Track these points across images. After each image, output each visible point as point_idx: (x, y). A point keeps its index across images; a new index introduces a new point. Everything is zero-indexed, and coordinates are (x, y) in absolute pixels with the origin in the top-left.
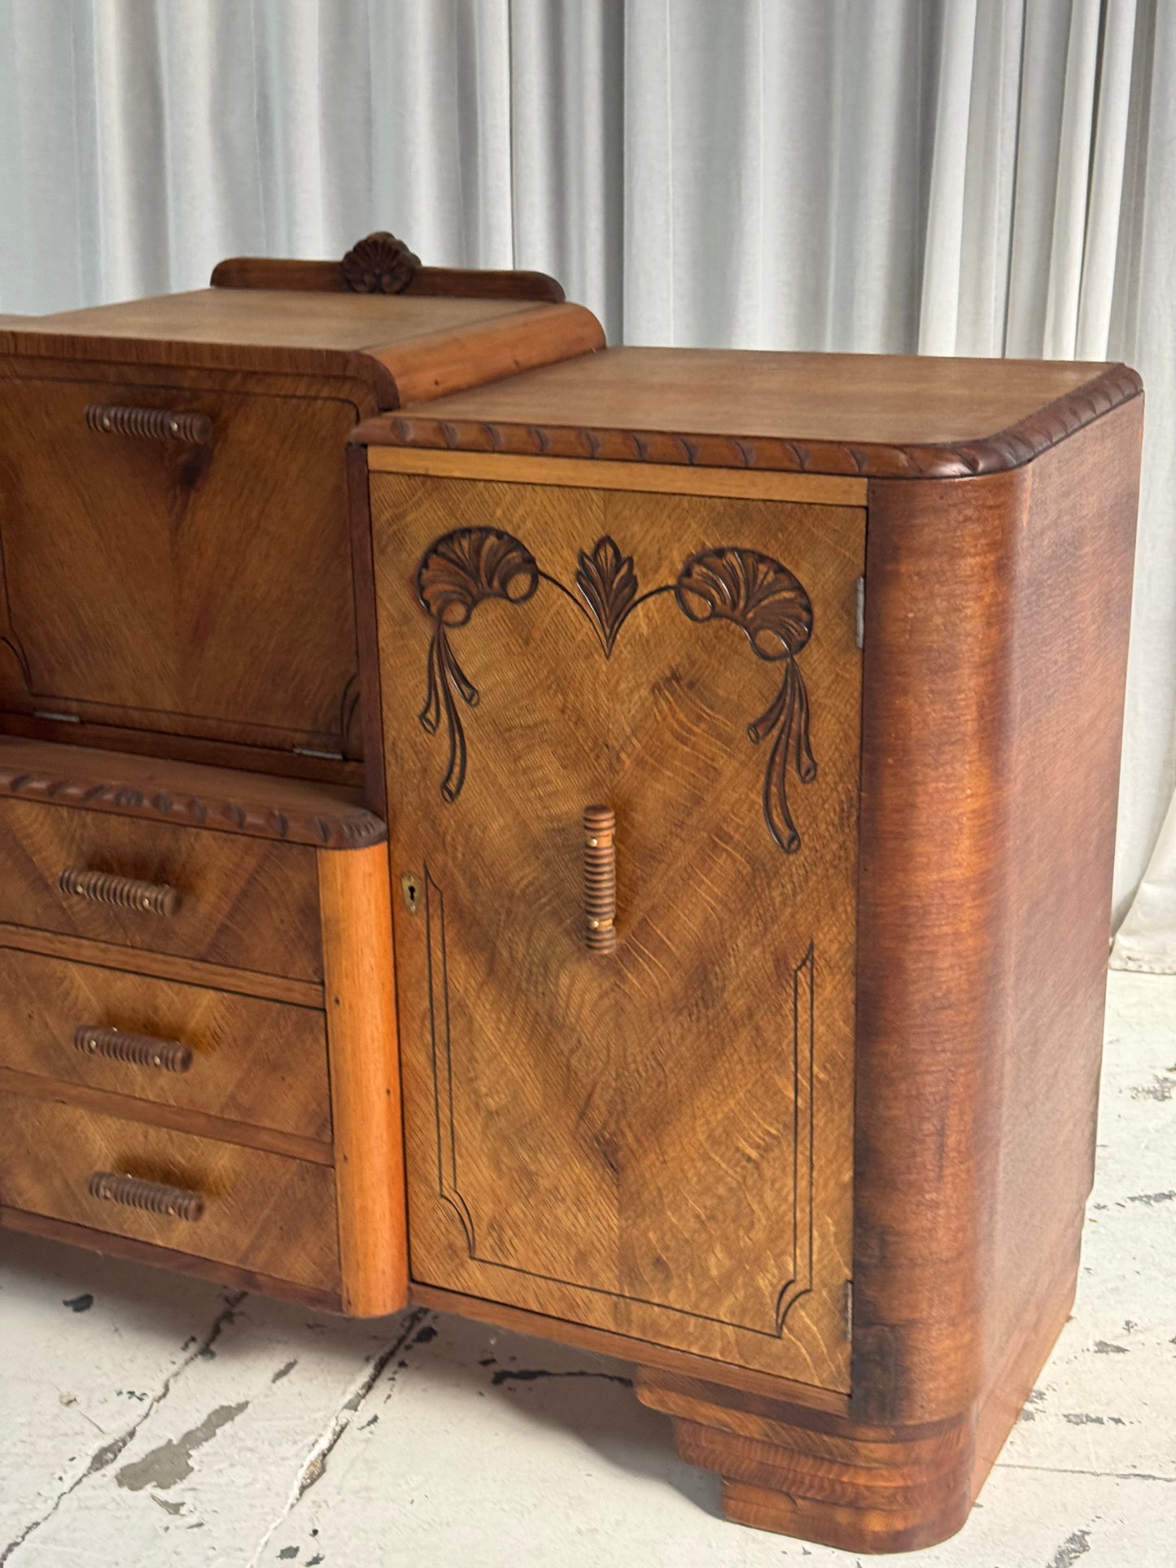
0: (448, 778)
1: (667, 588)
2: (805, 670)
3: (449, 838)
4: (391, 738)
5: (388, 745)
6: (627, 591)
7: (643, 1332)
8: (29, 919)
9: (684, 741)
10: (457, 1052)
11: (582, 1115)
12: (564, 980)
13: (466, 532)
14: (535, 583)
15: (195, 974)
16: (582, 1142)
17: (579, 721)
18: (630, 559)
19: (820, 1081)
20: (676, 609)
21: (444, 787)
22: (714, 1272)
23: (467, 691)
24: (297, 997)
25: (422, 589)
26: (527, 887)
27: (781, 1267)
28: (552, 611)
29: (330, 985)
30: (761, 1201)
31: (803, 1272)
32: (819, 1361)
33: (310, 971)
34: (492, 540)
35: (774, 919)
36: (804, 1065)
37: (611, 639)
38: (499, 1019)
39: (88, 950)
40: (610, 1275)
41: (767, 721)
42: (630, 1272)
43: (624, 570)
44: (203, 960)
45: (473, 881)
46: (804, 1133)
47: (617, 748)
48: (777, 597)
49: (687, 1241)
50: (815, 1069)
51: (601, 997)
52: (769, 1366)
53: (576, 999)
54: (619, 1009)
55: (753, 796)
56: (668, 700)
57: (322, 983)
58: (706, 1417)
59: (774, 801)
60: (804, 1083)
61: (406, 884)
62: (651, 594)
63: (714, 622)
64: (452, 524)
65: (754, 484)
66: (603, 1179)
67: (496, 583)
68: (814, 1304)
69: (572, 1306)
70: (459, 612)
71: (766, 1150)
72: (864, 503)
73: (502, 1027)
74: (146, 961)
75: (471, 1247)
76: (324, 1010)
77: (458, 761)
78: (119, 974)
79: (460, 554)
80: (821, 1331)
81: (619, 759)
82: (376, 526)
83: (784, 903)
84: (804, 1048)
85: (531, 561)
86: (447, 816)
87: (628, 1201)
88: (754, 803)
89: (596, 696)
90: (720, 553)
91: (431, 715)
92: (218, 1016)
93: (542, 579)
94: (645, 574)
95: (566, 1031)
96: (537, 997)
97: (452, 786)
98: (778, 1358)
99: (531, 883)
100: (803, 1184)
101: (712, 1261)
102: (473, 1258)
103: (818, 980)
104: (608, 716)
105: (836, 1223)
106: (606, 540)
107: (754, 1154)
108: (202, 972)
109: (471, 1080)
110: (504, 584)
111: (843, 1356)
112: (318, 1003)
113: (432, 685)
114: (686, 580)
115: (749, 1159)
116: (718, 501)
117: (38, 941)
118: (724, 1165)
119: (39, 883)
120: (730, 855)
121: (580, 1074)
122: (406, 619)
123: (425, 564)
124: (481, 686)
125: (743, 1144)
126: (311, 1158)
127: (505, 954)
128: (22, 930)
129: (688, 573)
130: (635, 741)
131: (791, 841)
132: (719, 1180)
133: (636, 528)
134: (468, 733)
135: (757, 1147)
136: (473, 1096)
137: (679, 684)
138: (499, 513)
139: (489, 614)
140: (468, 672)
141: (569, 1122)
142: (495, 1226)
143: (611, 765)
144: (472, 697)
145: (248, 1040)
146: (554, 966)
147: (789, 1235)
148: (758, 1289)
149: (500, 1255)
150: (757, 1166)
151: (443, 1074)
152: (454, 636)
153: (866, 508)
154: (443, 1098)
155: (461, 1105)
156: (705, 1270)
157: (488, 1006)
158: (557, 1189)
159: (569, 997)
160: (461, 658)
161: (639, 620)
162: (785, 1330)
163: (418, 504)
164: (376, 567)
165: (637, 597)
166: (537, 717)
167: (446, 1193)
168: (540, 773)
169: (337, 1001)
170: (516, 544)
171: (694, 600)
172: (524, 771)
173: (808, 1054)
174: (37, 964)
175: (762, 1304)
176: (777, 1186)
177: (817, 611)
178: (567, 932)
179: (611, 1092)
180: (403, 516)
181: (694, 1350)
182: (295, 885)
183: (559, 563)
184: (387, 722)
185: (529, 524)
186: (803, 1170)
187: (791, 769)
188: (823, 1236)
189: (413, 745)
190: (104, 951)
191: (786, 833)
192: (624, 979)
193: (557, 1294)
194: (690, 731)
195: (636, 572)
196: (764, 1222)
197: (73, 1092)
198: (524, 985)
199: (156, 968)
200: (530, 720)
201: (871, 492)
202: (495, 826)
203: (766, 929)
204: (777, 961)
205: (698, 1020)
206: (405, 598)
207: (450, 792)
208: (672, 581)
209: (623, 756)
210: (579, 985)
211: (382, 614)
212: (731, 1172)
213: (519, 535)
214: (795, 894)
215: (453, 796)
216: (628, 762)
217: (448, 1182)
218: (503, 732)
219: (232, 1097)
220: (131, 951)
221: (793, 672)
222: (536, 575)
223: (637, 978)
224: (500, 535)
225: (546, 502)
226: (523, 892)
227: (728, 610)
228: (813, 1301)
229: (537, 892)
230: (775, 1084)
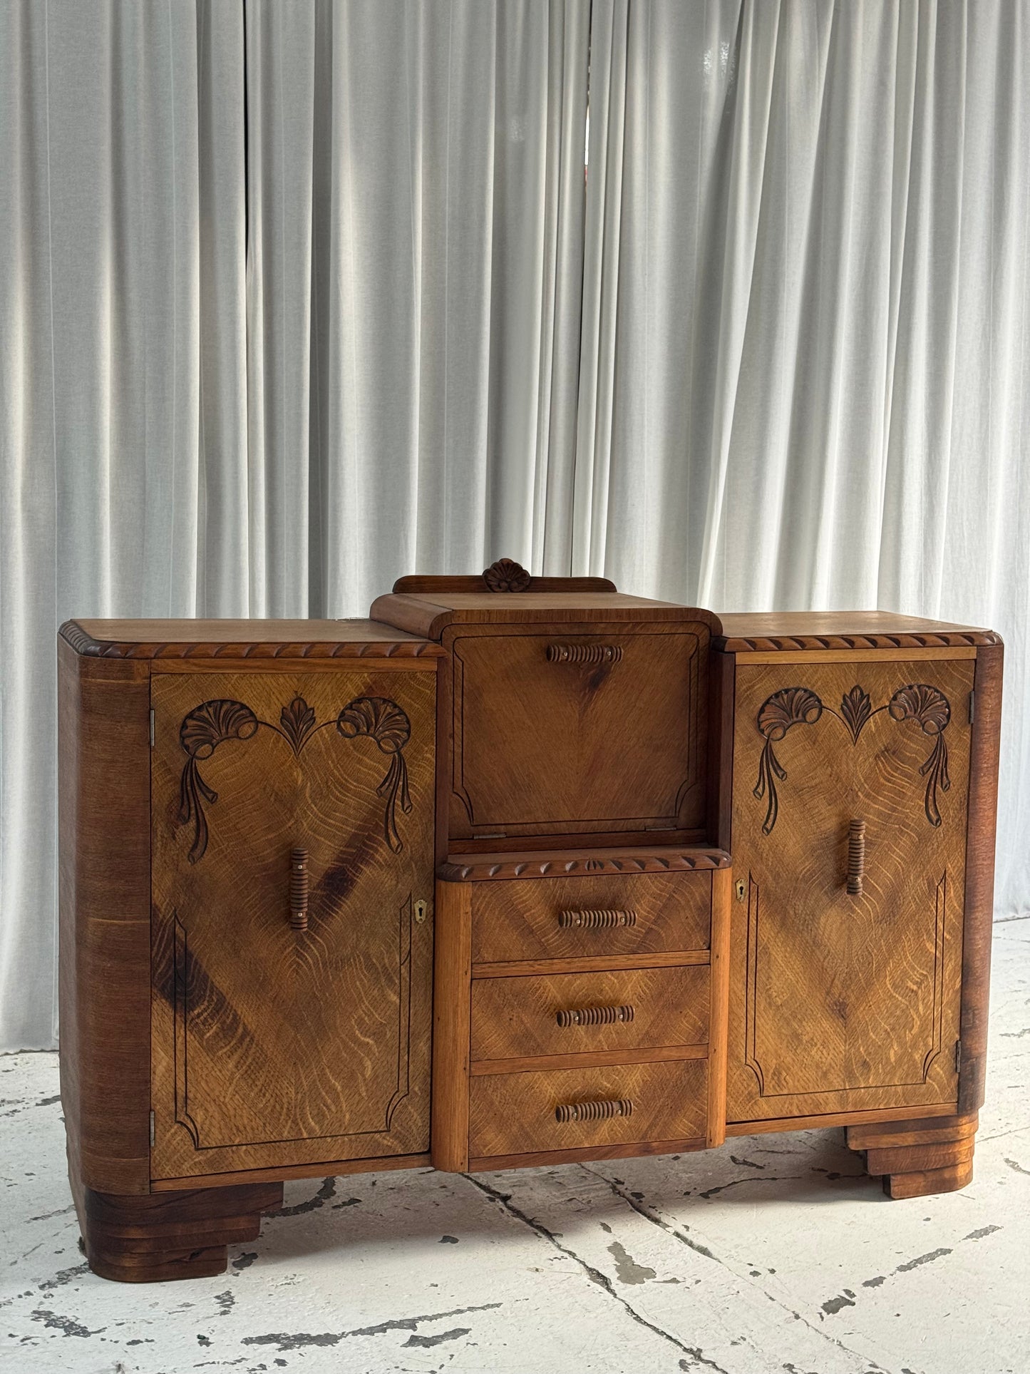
0: (767, 822)
1: (885, 707)
2: (946, 737)
3: (765, 855)
4: (736, 806)
5: (734, 810)
6: (866, 711)
7: (856, 1107)
8: (516, 955)
9: (889, 781)
10: (762, 977)
11: (828, 993)
12: (823, 920)
13: (787, 691)
14: (820, 712)
15: (629, 962)
16: (827, 1008)
17: (838, 779)
18: (868, 695)
19: (947, 940)
20: (888, 716)
21: (764, 827)
22: (893, 1060)
23: (780, 773)
24: (693, 961)
25: (759, 723)
26: (806, 873)
27: (926, 1045)
28: (829, 725)
29: (714, 947)
30: (917, 1010)
31: (937, 1043)
32: (942, 1089)
33: (701, 944)
34: (800, 693)
35: (929, 862)
36: (940, 934)
37: (857, 736)
38: (786, 950)
39: (559, 965)
40: (839, 1080)
41: (929, 763)
42: (850, 1075)
43: (865, 701)
44: (634, 953)
45: (777, 876)
46: (939, 969)
47: (857, 790)
48: (935, 705)
49: (880, 1046)
50: (945, 934)
51: (841, 923)
52: (918, 1101)
53: (828, 929)
54: (850, 929)
55: (921, 803)
56: (882, 762)
57: (709, 948)
58: (887, 1144)
59: (930, 803)
60: (940, 942)
61: (739, 886)
62: (877, 711)
63: (906, 721)
64: (780, 688)
65: (928, 654)
66: (838, 1025)
67: (800, 715)
68: (942, 1059)
69: (818, 1105)
70: (779, 732)
71: (921, 984)
72: (975, 657)
73: (787, 955)
74: (599, 962)
75: (761, 1090)
76: (710, 964)
77: (773, 812)
78: (578, 975)
79: (782, 702)
80: (945, 1073)
81: (857, 796)
82: (738, 693)
83: (933, 854)
84: (940, 925)
85: (819, 701)
86: (764, 844)
87: (850, 1034)
88: (921, 806)
89: (848, 765)
90: (911, 687)
91: (760, 790)
92: (642, 984)
93: (824, 710)
94: (875, 702)
95: (822, 947)
96: (808, 933)
97: (768, 826)
98: (924, 1095)
99: (809, 870)
100: (938, 996)
101: (892, 1052)
102: (762, 1097)
103: (947, 889)
104: (853, 775)
105: (953, 1012)
106: (857, 687)
107: (915, 988)
108: (635, 959)
109: (768, 990)
110: (804, 716)
111: (954, 1083)
112: (706, 960)
113: (761, 773)
114: (894, 702)
115: (913, 991)
116: (911, 663)
117: (525, 968)
118: (900, 998)
119: (528, 931)
120: (909, 834)
121: (828, 970)
122: (750, 740)
123: (762, 711)
124: (787, 769)
125: (910, 984)
126: (693, 1057)
127: (792, 913)
128: (512, 964)
129: (895, 698)
130: (866, 785)
131: (937, 821)
132: (897, 1007)
133: (872, 680)
134: (779, 796)
135: (916, 983)
136: (768, 1000)
137: (890, 752)
138: (804, 679)
139: (796, 732)
140: (781, 764)
141: (821, 998)
142: (777, 1073)
143: (853, 799)
144: (783, 776)
145: (661, 995)
146: (817, 912)
147: (930, 1027)
148: (915, 1060)
149: (778, 1089)
150: (916, 993)
151: (751, 992)
152: (776, 746)
153: (975, 660)
154: (751, 1004)
155: (762, 1005)
156: (888, 1059)
157: (780, 944)
158: (812, 1039)
159: (825, 928)
160: (778, 757)
161: (871, 724)
162: (927, 1078)
163: (762, 679)
164: (736, 715)
165: (870, 713)
166: (817, 781)
167: (748, 1062)
168: (817, 810)
169: (718, 957)
170: (812, 695)
171: (897, 711)
172: (808, 810)
173: (942, 927)
174: (519, 983)
175: (916, 1068)
176: (925, 1001)
177: (953, 709)
178: (826, 892)
179: (844, 975)
180: (753, 686)
181: (881, 1107)
182: (697, 894)
183: (832, 701)
184: (734, 797)
185: (819, 684)
186: (938, 989)
187: (938, 786)
188: (946, 1021)
189: (748, 807)
190: (568, 963)
191: (934, 817)
192: (853, 911)
193: (810, 1101)
194: (892, 776)
195: (871, 701)
196: (919, 1023)
197: (537, 1061)
198: (801, 928)
199: (603, 965)
200: (813, 783)
201: (978, 652)
202: (791, 843)
203: (924, 868)
204: (929, 883)
205: (890, 924)
206: (752, 730)
207: (767, 830)
208: (887, 704)
209: (860, 794)
210: (830, 920)
211: (737, 739)
212: (903, 1001)
213: (814, 690)
214: (938, 847)
215: (769, 832)
216: (862, 797)
217: (750, 1054)
218: (798, 791)
219: (647, 1032)
220: (588, 959)
221: (941, 739)
222: (821, 708)
223: (861, 909)
224: (806, 691)
225: (829, 672)
226: (804, 876)
227: (912, 713)
228: (941, 1058)
229: (811, 874)
230: (926, 948)
